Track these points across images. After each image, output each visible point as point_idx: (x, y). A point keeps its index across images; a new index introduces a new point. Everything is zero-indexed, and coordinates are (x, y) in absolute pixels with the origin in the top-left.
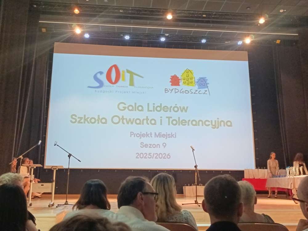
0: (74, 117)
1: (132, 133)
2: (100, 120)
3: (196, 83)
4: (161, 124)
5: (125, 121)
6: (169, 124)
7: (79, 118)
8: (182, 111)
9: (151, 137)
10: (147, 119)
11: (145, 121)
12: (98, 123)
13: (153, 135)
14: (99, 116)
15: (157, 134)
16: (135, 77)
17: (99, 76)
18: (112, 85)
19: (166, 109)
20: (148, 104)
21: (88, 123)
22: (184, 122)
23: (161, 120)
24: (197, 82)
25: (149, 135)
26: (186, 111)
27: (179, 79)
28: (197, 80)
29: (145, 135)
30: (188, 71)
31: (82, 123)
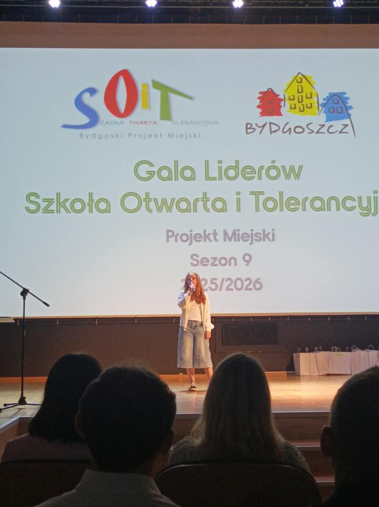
0: (33, 198)
1: (170, 234)
2: (94, 205)
3: (321, 108)
4: (239, 210)
5: (152, 205)
6: (257, 210)
7: (45, 200)
8: (288, 177)
9: (216, 240)
10: (205, 199)
11: (200, 204)
12: (91, 211)
13: (220, 236)
14: (91, 195)
15: (230, 234)
16: (173, 97)
17: (87, 98)
18: (119, 120)
19: (248, 173)
20: (207, 163)
21: (67, 211)
22: (292, 204)
23: (238, 200)
24: (324, 105)
25: (212, 237)
26: (297, 176)
27: (281, 100)
28: (324, 99)
29: (201, 237)
30: (301, 78)
31: (52, 212)
